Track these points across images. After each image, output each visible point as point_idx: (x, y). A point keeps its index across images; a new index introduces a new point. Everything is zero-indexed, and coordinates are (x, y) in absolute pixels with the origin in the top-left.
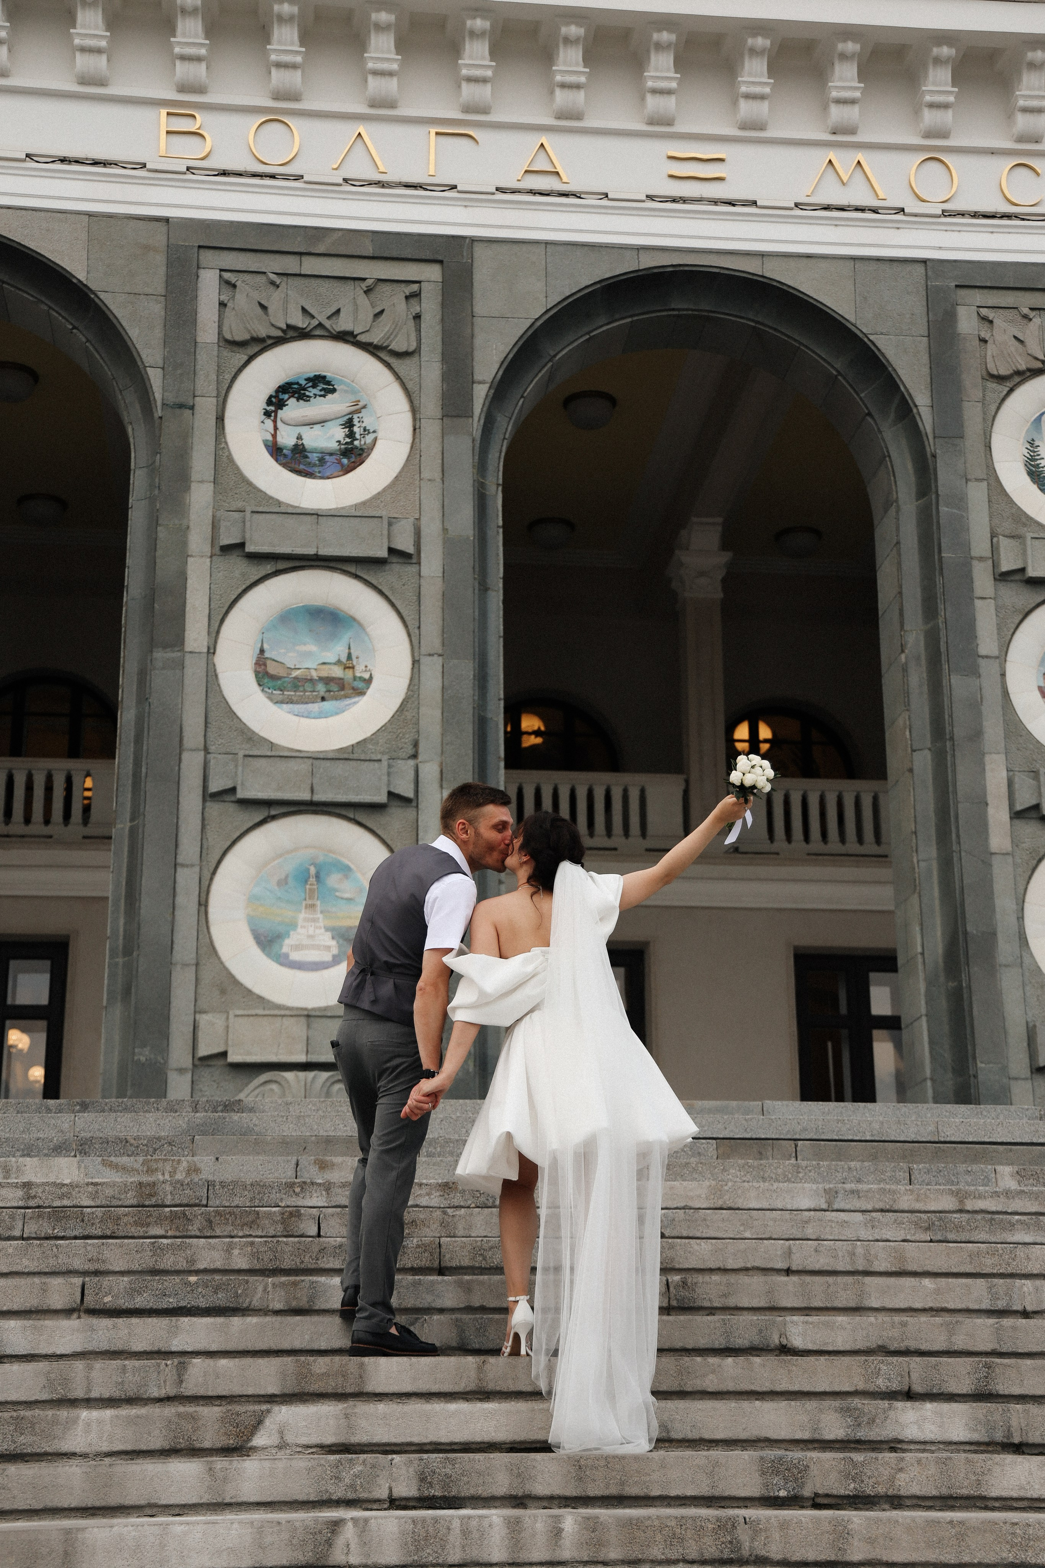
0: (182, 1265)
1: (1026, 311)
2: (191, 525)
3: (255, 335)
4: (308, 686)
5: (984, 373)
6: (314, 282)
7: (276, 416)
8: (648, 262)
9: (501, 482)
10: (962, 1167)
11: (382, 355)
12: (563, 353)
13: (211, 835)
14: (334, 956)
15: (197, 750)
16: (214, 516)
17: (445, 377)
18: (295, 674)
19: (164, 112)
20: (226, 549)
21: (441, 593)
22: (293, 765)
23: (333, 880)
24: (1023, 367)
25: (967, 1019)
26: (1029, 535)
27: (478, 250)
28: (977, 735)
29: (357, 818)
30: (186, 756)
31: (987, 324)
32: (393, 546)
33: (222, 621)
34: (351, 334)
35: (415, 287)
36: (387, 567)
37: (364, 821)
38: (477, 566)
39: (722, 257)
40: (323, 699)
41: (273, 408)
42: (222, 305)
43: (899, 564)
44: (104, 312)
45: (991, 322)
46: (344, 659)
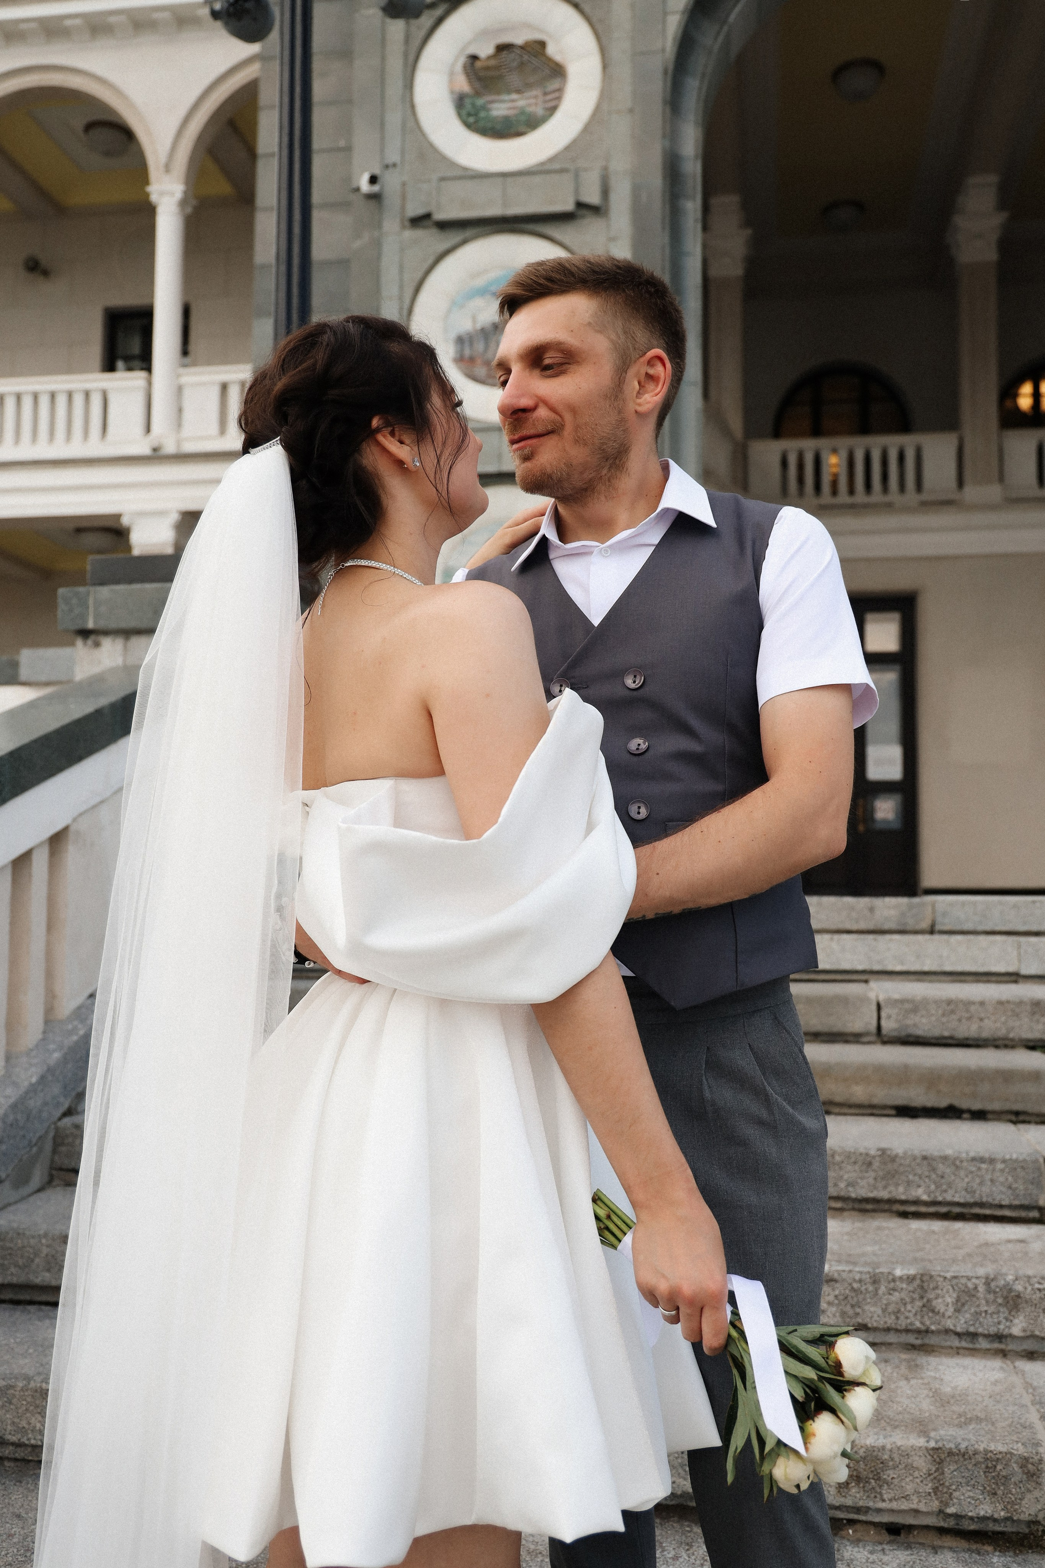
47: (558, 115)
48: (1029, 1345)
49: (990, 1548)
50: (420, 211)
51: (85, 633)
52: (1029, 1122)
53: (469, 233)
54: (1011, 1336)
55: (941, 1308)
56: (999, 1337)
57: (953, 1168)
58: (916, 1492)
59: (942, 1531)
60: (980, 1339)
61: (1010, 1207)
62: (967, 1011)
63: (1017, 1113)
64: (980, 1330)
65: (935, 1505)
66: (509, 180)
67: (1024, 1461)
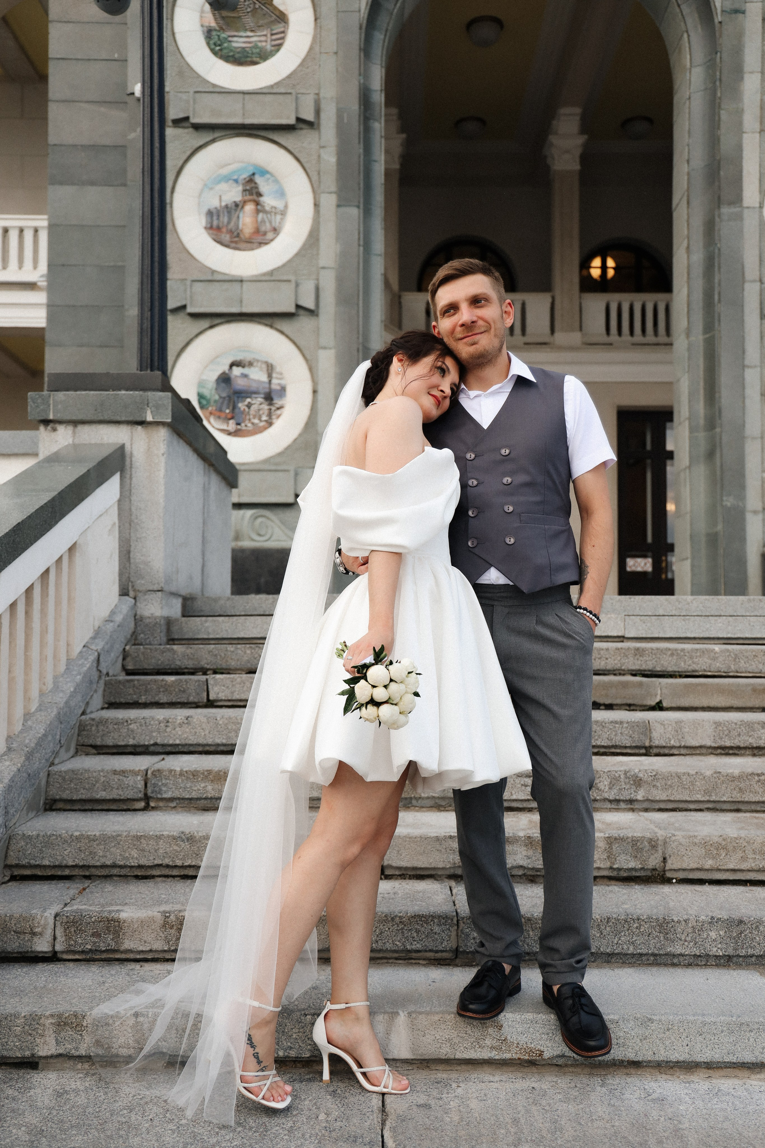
15: (754, 281)
47: (283, 50)
48: (645, 805)
49: (633, 884)
50: (181, 115)
51: (46, 422)
52: (636, 710)
53: (217, 134)
54: (637, 800)
55: (602, 787)
56: (631, 801)
57: (601, 727)
58: (600, 859)
59: (610, 878)
60: (621, 803)
61: (630, 747)
62: (599, 654)
63: (630, 705)
64: (622, 798)
65: (608, 864)
66: (247, 97)
67: (650, 840)
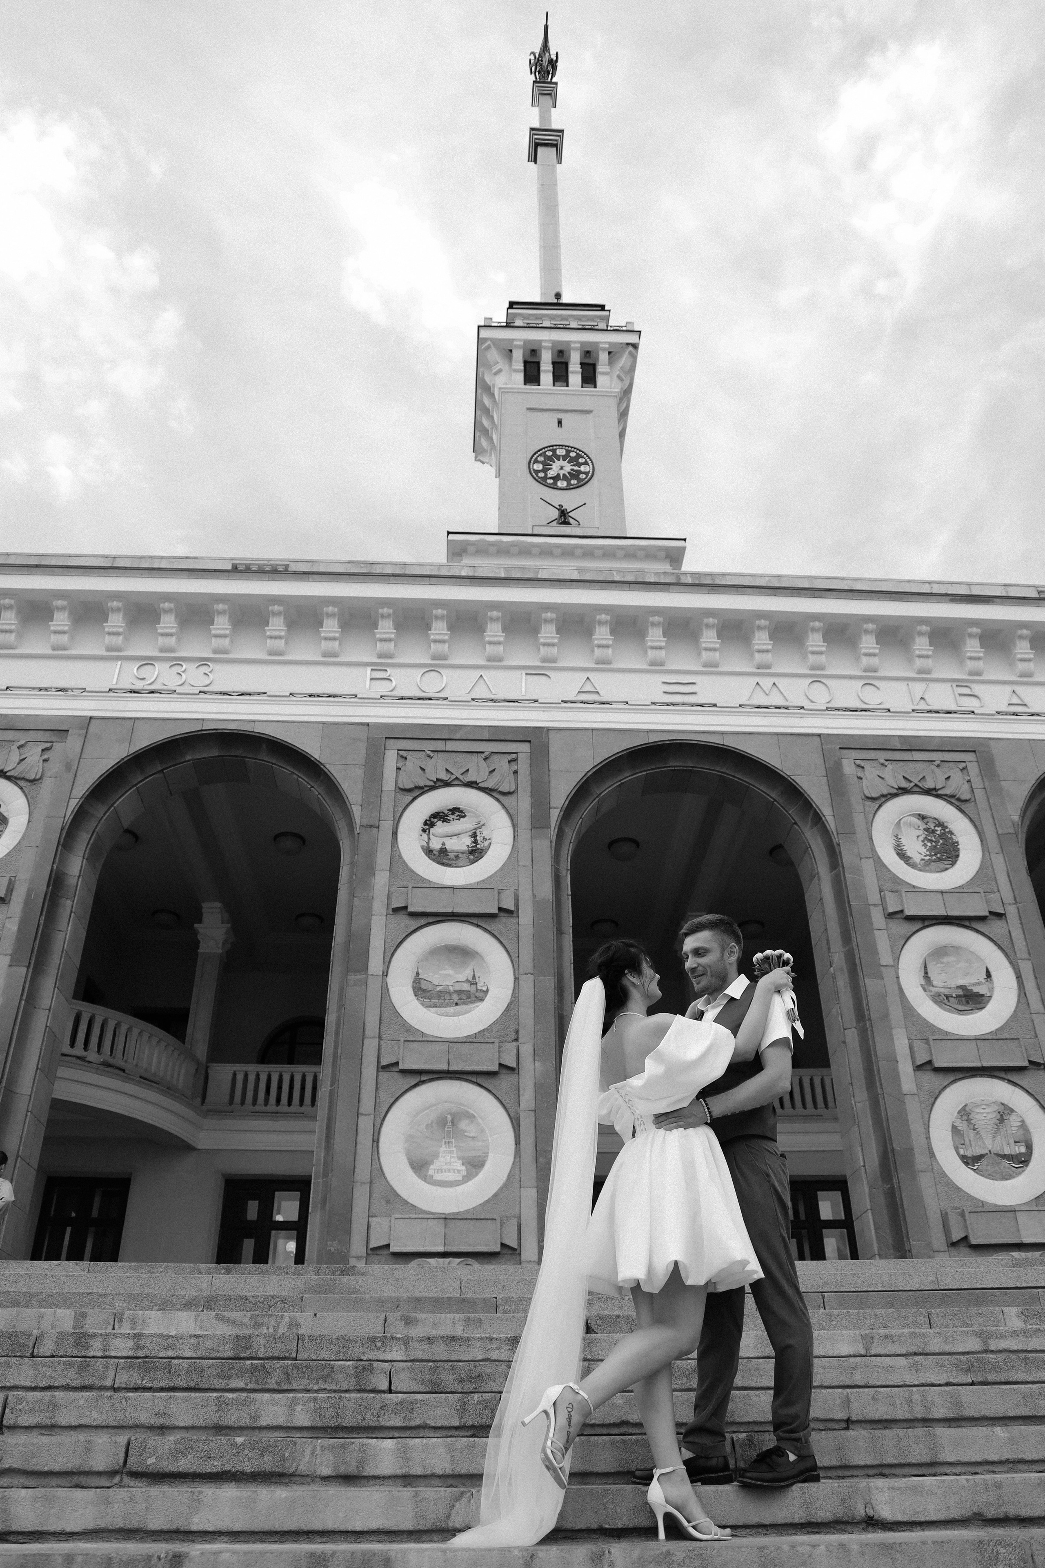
0: (246, 1421)
1: (882, 761)
2: (375, 896)
3: (417, 785)
4: (447, 997)
5: (863, 796)
6: (454, 755)
7: (429, 832)
8: (653, 738)
9: (569, 868)
10: (974, 1310)
11: (494, 794)
12: (606, 792)
13: (381, 1094)
14: (463, 1177)
16: (389, 891)
17: (532, 806)
18: (438, 989)
19: (369, 669)
20: (396, 910)
21: (532, 935)
22: (436, 1046)
23: (463, 1125)
24: (885, 792)
25: (900, 1210)
26: (903, 890)
27: (552, 735)
28: (886, 1016)
29: (478, 1082)
30: (366, 1042)
31: (860, 769)
32: (501, 906)
33: (393, 955)
34: (475, 783)
35: (514, 756)
36: (497, 920)
37: (483, 1084)
38: (555, 917)
39: (698, 735)
40: (457, 1004)
41: (427, 827)
42: (398, 769)
43: (824, 912)
44: (327, 774)
45: (863, 768)
46: (470, 978)
